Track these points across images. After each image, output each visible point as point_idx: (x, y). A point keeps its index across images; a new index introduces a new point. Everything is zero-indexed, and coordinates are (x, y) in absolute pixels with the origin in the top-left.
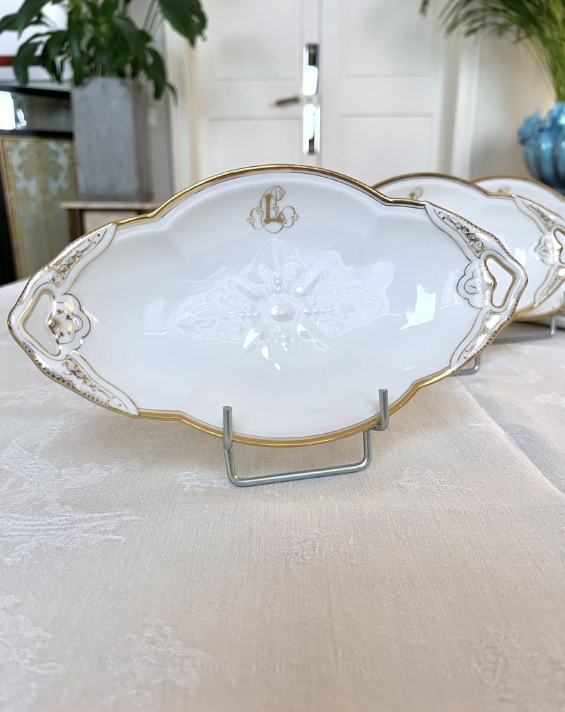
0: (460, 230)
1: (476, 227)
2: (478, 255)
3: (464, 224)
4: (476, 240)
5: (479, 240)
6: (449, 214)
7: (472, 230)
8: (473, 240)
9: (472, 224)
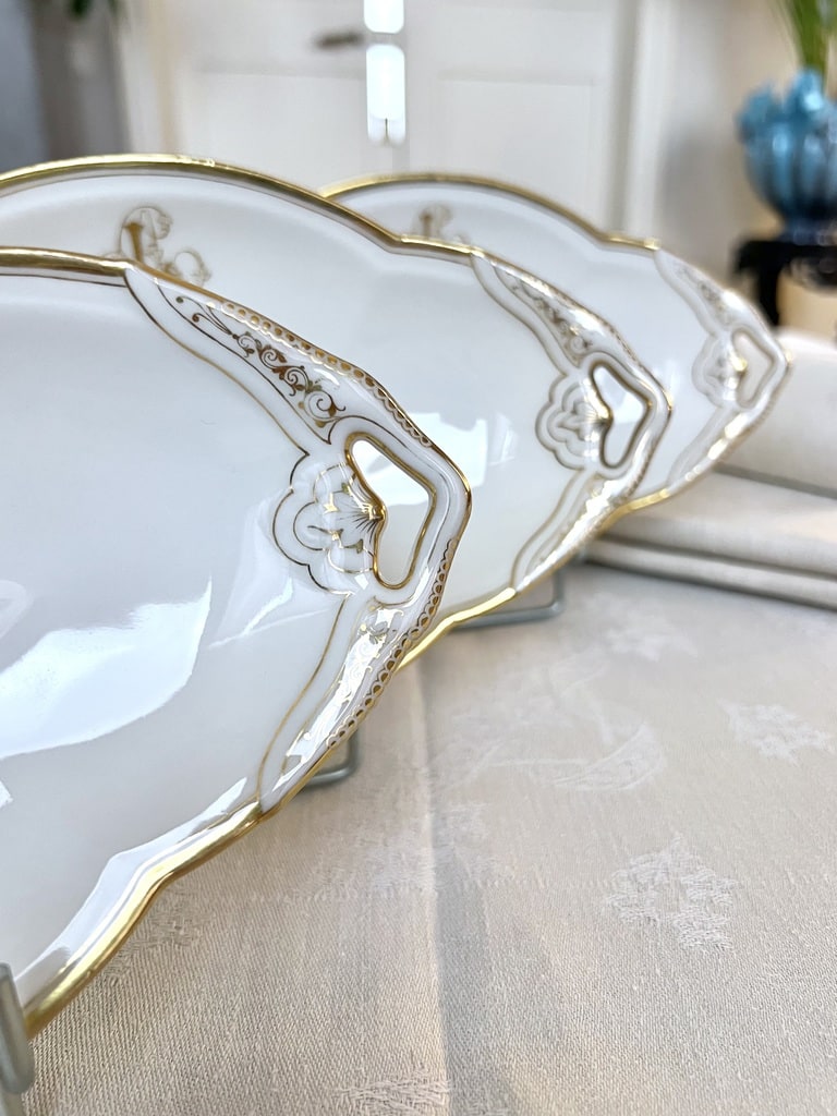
0: (254, 358)
1: (308, 346)
2: (324, 433)
3: (267, 337)
4: (311, 387)
5: (319, 388)
6: (212, 304)
7: (296, 356)
8: (300, 388)
9: (292, 337)
